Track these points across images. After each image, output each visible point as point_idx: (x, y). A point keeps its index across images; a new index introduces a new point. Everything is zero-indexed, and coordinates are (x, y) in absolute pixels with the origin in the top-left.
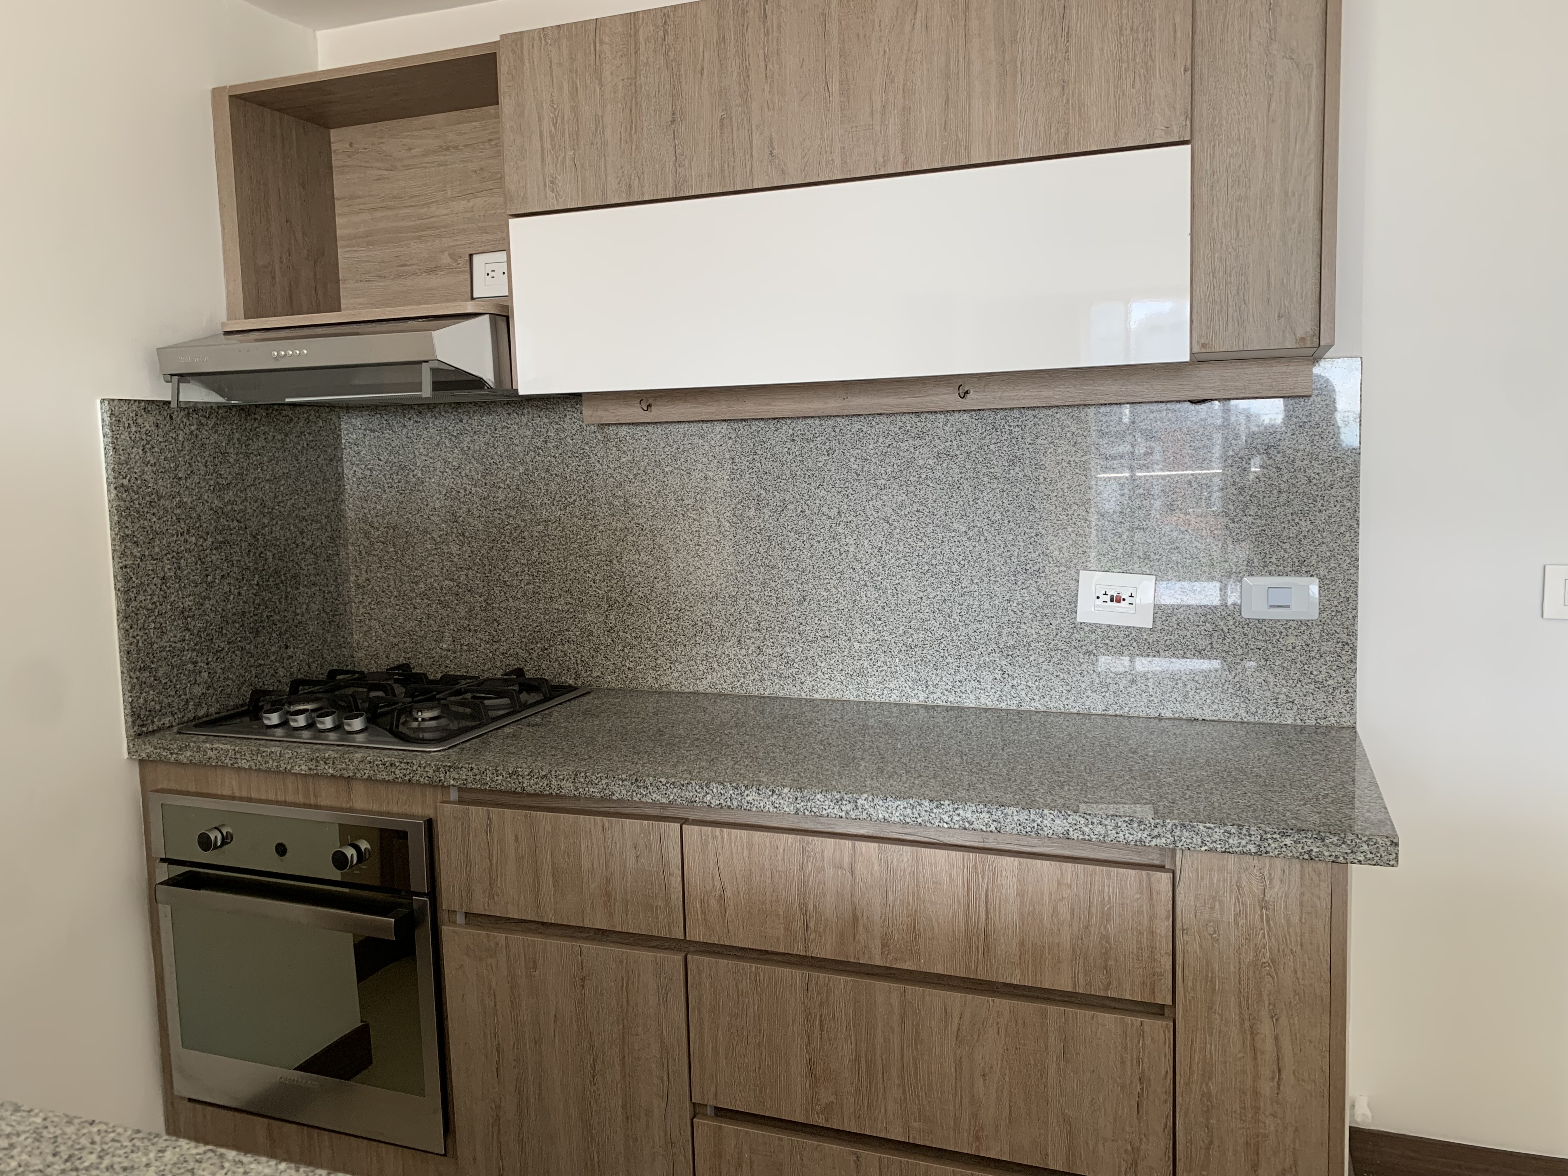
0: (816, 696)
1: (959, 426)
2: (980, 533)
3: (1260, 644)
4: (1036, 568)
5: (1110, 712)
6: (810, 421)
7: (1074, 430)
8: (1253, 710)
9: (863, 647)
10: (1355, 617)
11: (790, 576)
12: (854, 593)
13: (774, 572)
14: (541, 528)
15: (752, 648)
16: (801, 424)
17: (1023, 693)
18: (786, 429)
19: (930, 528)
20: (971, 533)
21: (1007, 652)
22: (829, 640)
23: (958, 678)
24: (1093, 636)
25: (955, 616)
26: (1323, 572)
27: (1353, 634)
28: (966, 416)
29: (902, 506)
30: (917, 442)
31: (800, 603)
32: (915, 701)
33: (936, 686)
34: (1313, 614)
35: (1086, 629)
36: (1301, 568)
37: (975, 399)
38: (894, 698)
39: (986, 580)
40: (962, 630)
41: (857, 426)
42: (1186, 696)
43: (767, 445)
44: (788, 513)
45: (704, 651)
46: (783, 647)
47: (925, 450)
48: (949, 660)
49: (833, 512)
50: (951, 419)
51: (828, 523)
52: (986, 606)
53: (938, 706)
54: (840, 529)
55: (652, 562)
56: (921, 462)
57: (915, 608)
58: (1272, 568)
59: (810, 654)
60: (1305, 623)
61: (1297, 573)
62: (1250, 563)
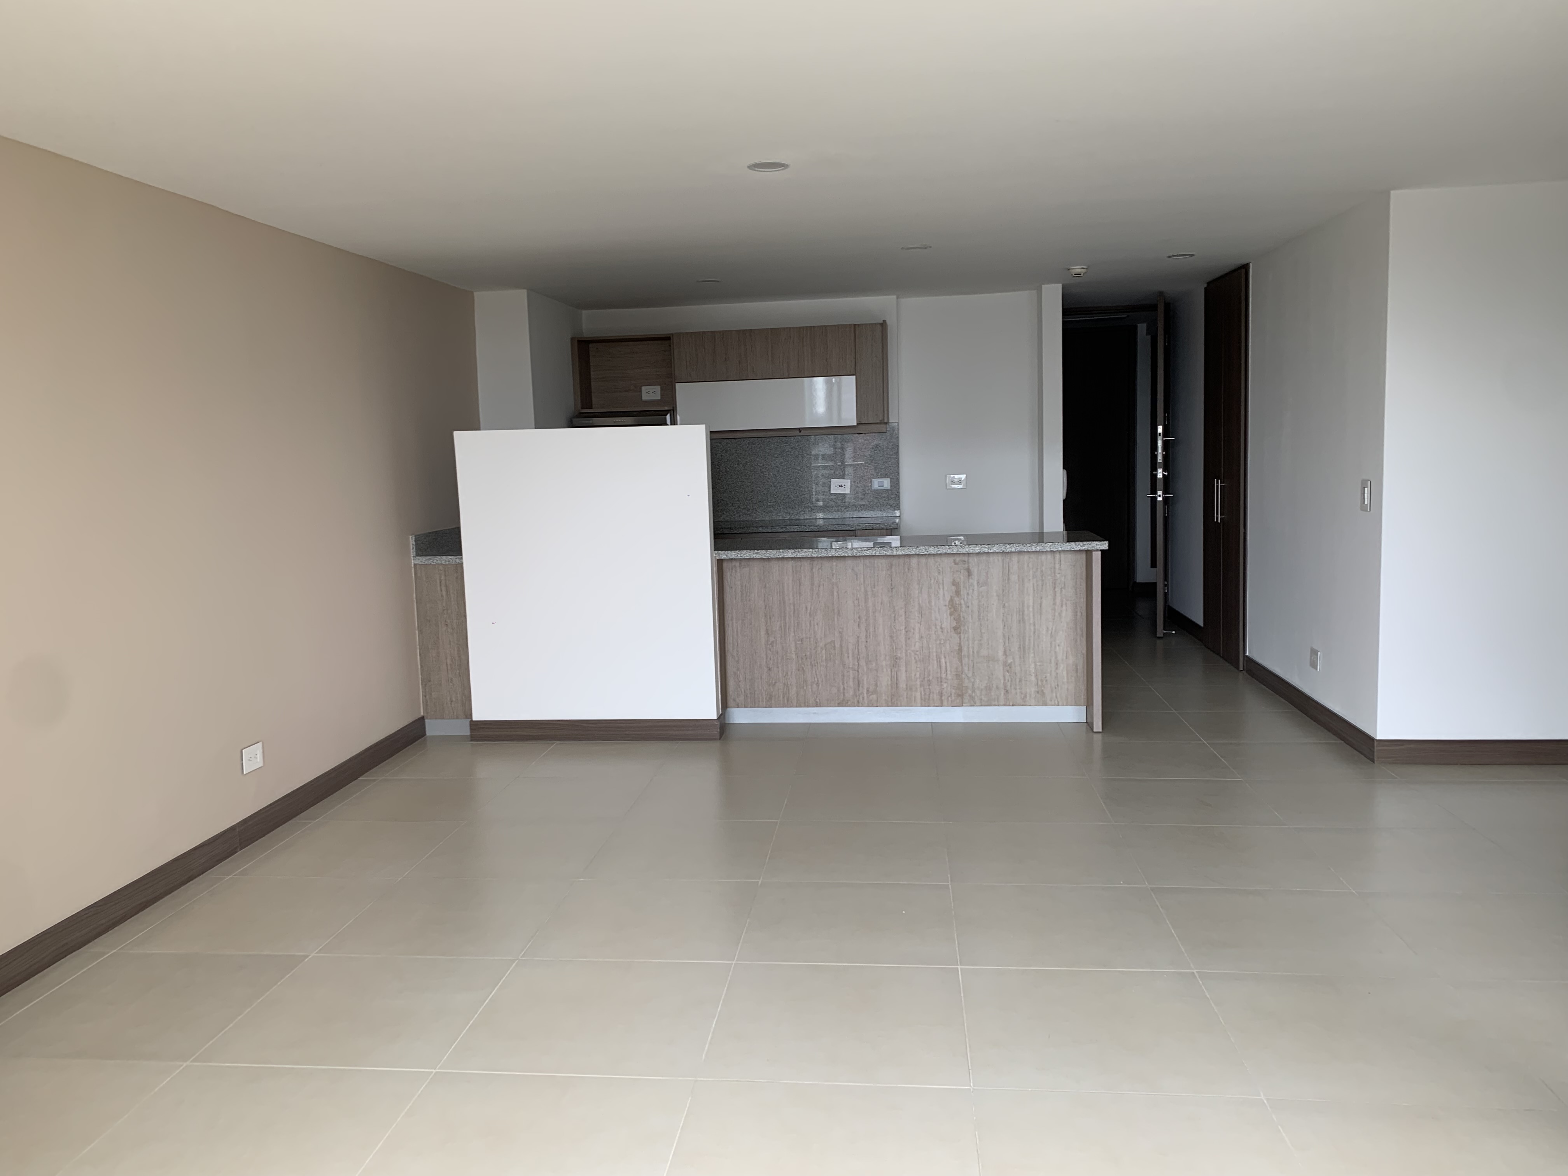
0: (757, 519)
1: (798, 440)
2: (804, 470)
3: (877, 496)
4: (820, 479)
5: (841, 518)
6: (754, 439)
7: (828, 440)
8: (877, 514)
9: (771, 504)
10: (899, 488)
11: (748, 484)
12: (768, 488)
13: (743, 483)
15: (737, 506)
16: (752, 439)
17: (817, 514)
18: (747, 441)
19: (790, 469)
20: (801, 470)
21: (812, 503)
22: (760, 503)
23: (799, 511)
24: (837, 497)
25: (798, 494)
26: (891, 477)
27: (899, 492)
28: (799, 437)
29: (781, 463)
30: (786, 444)
31: (752, 492)
32: (786, 519)
33: (793, 514)
34: (889, 487)
35: (835, 495)
36: (885, 476)
37: (803, 433)
38: (780, 519)
39: (806, 483)
40: (800, 498)
41: (768, 440)
42: (859, 511)
43: (741, 446)
44: (747, 465)
46: (746, 505)
48: (796, 506)
49: (761, 465)
50: (795, 437)
51: (760, 468)
52: (806, 490)
54: (763, 470)
56: (787, 450)
57: (786, 492)
58: (879, 476)
59: (755, 507)
60: (887, 490)
61: (885, 477)
62: (874, 475)
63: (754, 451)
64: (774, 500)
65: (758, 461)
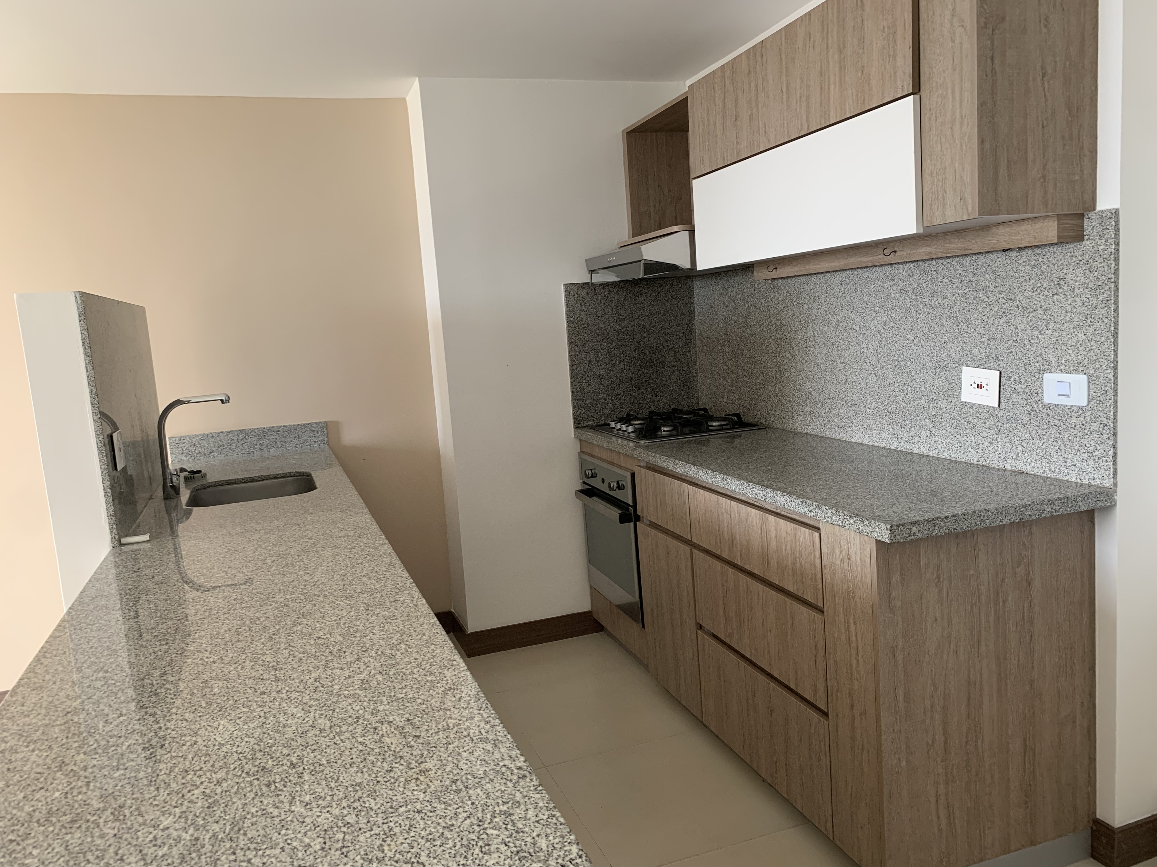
0: (853, 440)
2: (919, 341)
3: (1057, 422)
4: (944, 365)
5: (980, 463)
6: (847, 272)
7: (960, 272)
8: (1053, 469)
9: (871, 411)
11: (841, 366)
12: (866, 378)
13: (835, 364)
14: (753, 338)
15: (827, 409)
17: (940, 446)
18: (839, 277)
20: (915, 341)
21: (932, 418)
22: (857, 406)
23: (911, 434)
24: (972, 411)
25: (909, 395)
26: (1092, 371)
28: (912, 265)
30: (892, 283)
32: (892, 447)
33: (901, 438)
34: (1083, 402)
35: (969, 406)
36: (1078, 368)
37: (900, 256)
38: (884, 444)
39: (922, 371)
40: (913, 403)
42: (1017, 456)
43: (831, 288)
44: (840, 328)
45: (809, 410)
46: (839, 409)
47: (895, 288)
48: (907, 422)
49: (857, 328)
50: (906, 267)
52: (923, 389)
53: (903, 452)
55: (790, 357)
56: (893, 296)
57: (892, 388)
58: (1062, 367)
59: (850, 414)
60: (1080, 408)
61: (1077, 371)
62: (1049, 363)
63: (848, 299)
64: (874, 405)
65: (853, 319)
